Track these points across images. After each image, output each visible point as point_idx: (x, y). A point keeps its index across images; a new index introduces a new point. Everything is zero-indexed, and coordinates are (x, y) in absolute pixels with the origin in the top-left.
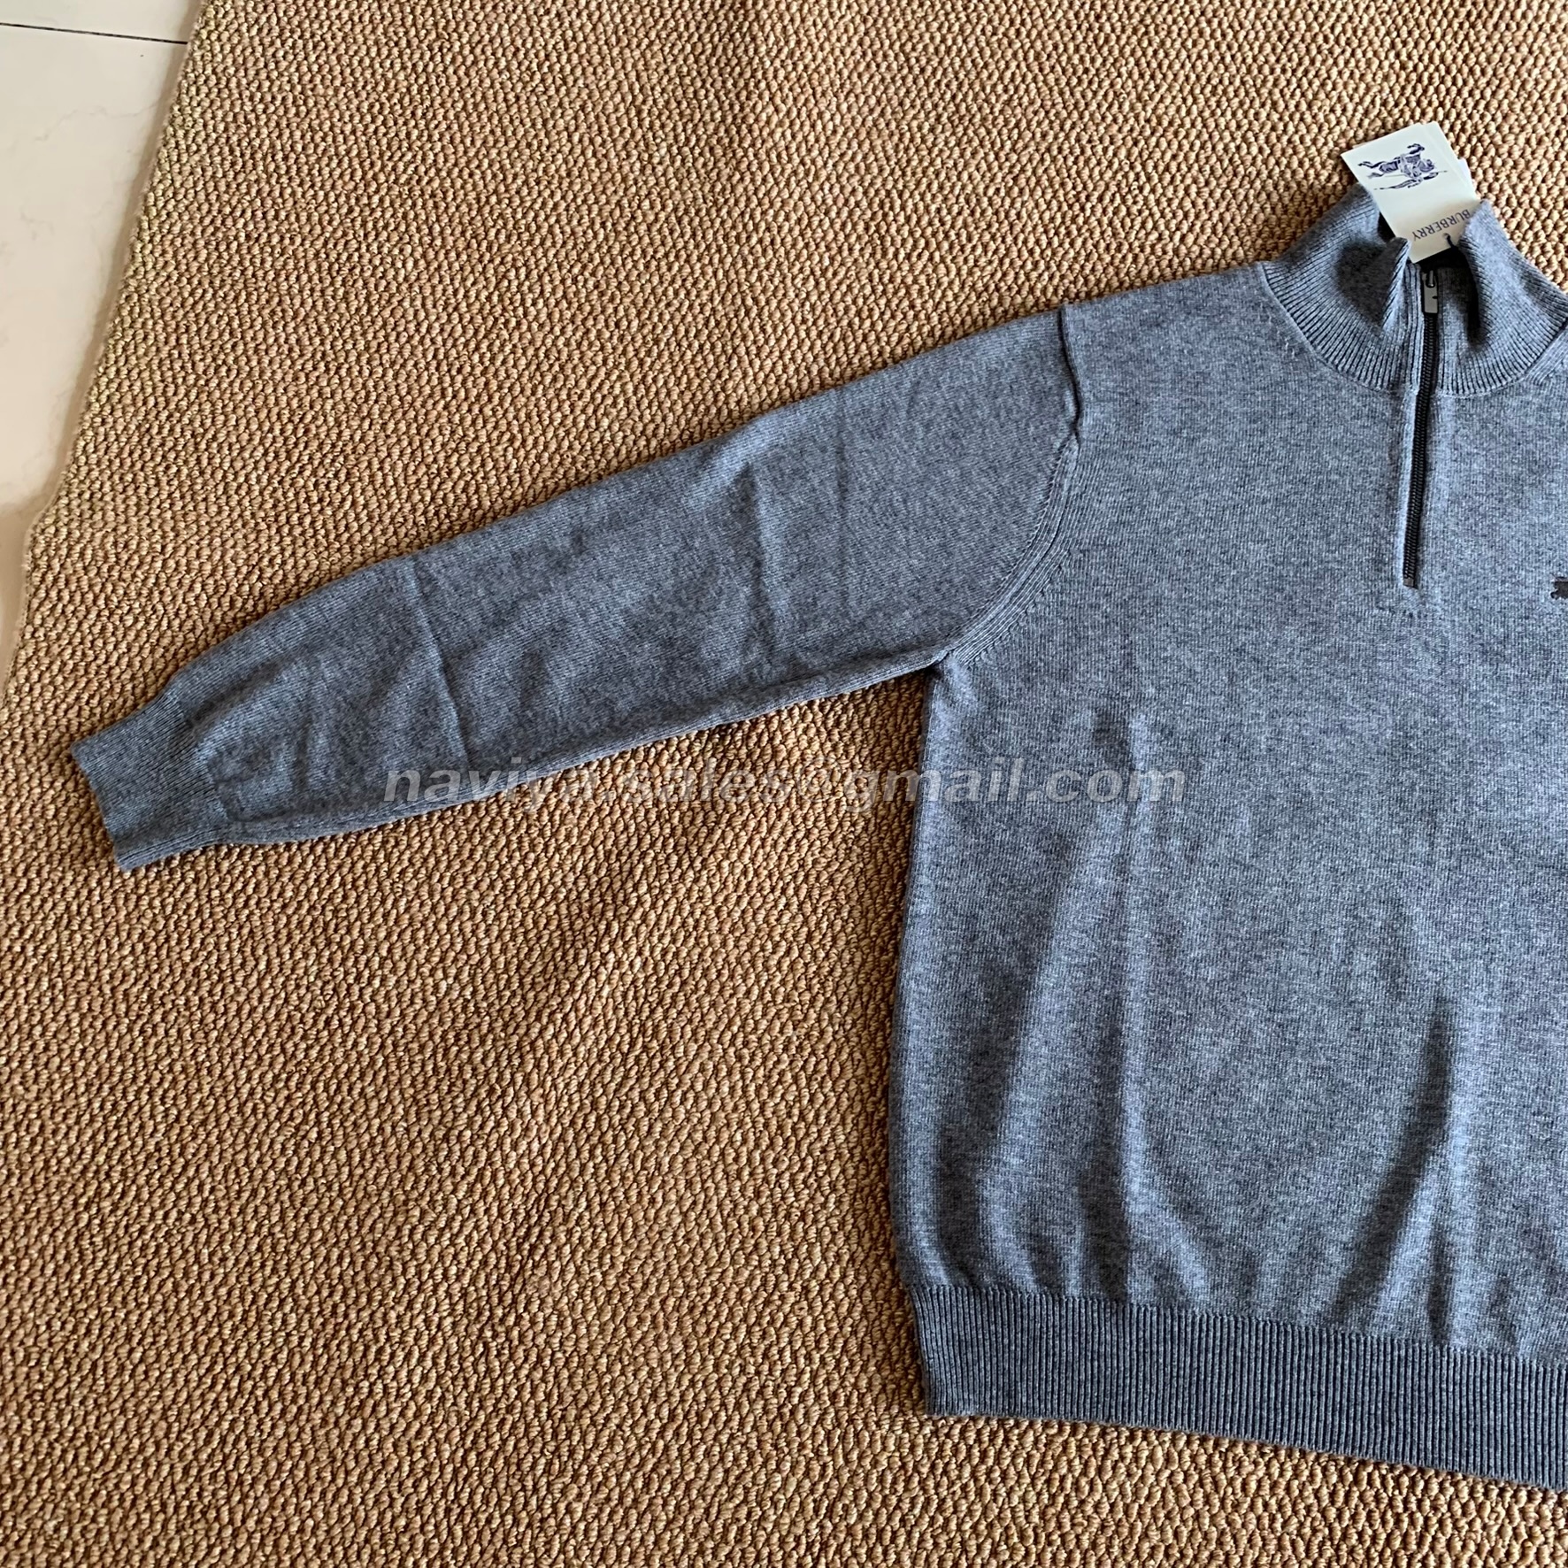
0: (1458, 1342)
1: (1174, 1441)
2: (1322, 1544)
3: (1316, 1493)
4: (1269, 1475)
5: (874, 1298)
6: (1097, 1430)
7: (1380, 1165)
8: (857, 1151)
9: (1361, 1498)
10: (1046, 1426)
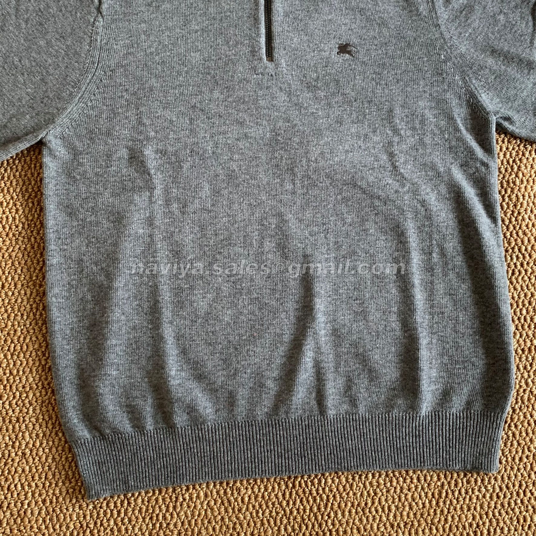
0: (331, 412)
1: (208, 487)
2: (282, 518)
3: (276, 496)
4: (254, 492)
5: (57, 451)
6: (171, 490)
7: (287, 338)
8: (40, 384)
9: (297, 493)
10: (147, 493)
